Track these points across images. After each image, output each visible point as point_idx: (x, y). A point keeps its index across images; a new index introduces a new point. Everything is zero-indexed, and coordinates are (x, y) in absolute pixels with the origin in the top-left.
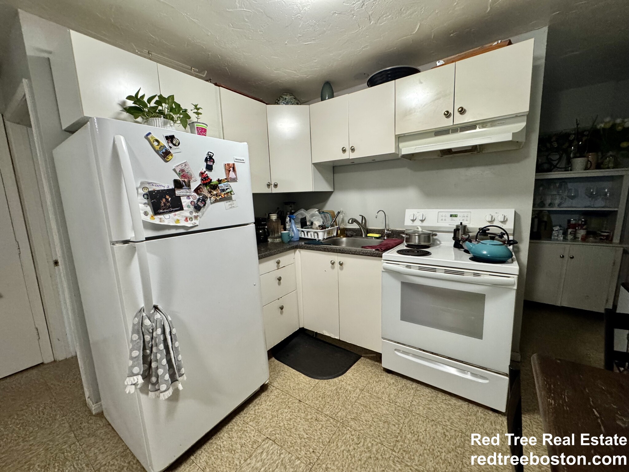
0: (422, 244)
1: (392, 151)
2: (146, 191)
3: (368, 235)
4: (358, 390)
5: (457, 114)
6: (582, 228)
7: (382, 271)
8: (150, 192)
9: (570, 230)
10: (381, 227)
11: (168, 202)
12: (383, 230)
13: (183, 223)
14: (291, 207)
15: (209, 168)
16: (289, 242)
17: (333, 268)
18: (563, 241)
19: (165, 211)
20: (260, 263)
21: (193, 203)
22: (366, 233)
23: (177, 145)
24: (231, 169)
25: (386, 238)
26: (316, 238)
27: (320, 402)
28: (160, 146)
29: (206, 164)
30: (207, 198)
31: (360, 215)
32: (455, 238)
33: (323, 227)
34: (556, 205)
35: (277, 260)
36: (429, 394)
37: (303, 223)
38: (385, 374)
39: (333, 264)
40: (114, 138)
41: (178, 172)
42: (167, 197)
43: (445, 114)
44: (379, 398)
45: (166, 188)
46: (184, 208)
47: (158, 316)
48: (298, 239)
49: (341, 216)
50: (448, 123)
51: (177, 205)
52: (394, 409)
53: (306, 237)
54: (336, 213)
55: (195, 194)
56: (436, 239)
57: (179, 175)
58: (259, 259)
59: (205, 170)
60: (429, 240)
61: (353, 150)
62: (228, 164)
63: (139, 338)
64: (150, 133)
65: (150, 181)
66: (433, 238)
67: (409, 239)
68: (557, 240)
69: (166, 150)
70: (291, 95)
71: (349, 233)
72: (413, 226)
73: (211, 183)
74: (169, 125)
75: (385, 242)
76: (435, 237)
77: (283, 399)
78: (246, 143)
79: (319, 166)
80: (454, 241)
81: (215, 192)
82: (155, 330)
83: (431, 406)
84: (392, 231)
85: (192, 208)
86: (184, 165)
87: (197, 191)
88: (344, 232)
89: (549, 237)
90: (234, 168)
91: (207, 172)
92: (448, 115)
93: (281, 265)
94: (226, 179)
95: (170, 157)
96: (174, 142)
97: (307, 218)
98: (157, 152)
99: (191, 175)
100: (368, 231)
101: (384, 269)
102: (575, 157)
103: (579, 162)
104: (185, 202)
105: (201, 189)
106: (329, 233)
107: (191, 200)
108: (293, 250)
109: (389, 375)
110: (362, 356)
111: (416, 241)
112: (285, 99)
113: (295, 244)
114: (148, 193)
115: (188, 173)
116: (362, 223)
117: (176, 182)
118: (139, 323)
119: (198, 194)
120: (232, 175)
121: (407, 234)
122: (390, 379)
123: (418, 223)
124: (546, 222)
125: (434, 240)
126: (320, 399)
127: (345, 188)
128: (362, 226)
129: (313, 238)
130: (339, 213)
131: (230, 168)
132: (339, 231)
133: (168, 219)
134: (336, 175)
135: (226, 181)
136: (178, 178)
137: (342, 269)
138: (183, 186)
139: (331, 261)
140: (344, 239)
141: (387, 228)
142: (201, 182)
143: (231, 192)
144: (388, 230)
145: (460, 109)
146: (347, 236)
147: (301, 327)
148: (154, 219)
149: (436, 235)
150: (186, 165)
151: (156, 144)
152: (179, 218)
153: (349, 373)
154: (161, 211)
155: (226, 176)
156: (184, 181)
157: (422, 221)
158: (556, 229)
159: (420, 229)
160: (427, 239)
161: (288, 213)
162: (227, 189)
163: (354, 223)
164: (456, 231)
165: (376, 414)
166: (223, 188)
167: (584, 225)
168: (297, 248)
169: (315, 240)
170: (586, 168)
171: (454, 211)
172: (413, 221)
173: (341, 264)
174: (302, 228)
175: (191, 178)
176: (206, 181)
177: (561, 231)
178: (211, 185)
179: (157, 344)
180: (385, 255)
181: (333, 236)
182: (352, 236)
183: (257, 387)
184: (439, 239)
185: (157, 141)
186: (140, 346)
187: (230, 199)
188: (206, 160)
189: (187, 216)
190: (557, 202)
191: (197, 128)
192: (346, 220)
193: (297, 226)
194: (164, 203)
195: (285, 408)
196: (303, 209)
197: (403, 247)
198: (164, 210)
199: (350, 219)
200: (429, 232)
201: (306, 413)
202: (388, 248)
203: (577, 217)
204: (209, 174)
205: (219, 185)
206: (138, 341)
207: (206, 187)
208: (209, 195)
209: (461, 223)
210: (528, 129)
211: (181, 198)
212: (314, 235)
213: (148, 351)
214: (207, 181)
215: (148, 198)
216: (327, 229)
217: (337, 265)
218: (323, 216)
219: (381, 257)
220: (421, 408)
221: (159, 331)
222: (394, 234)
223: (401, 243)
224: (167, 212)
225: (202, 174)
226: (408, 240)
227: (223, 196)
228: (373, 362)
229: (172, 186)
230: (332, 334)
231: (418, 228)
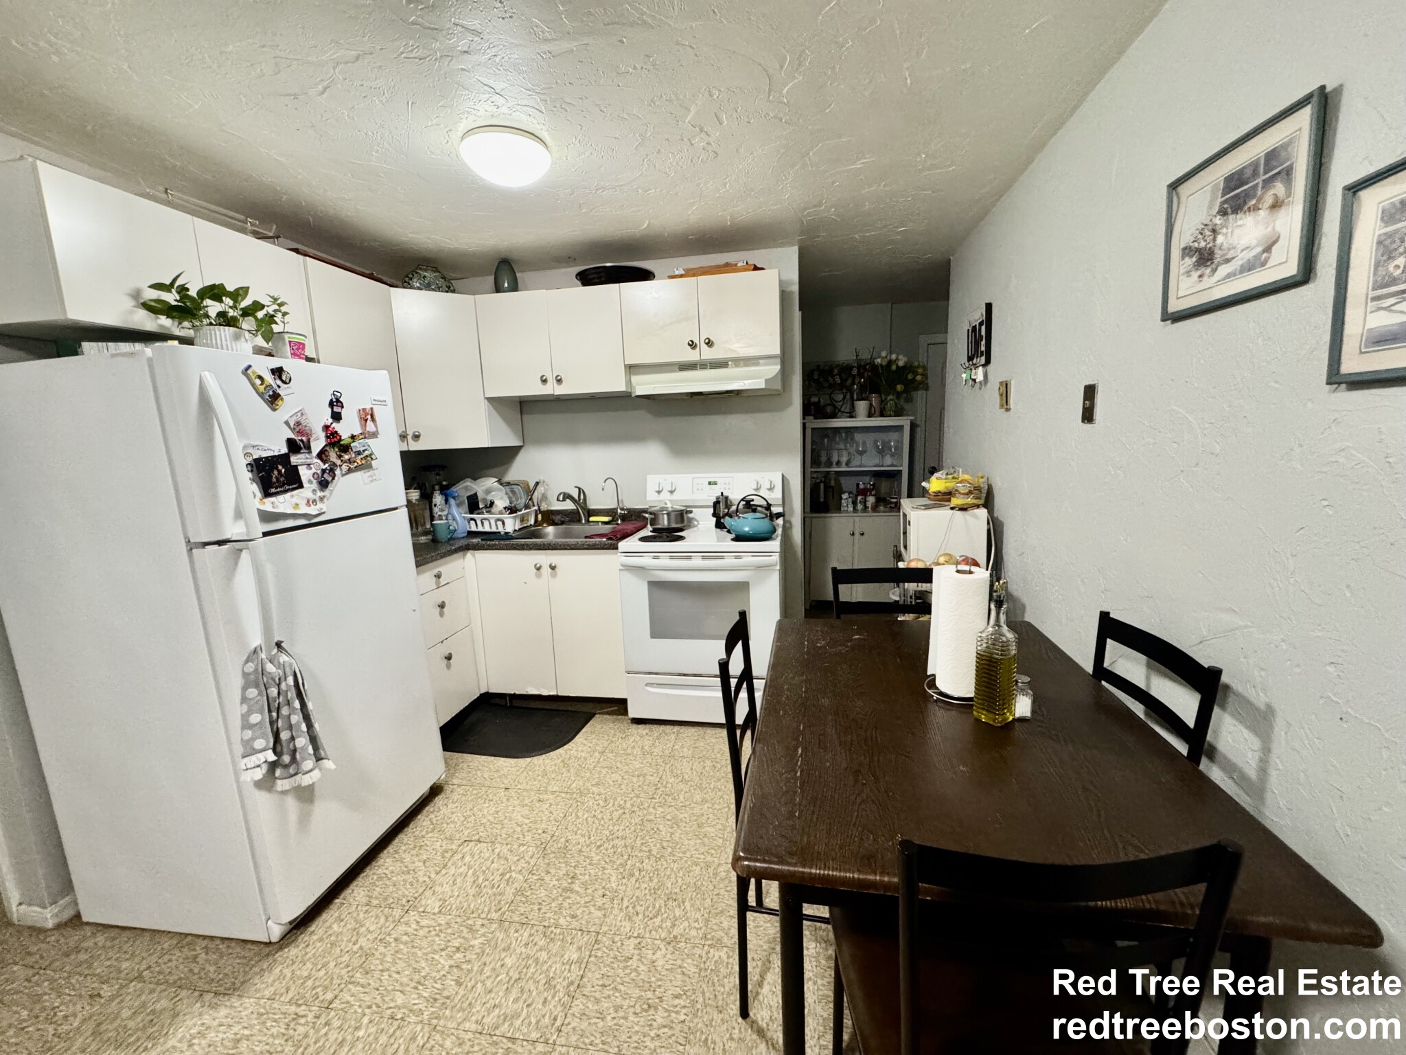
0: (674, 525)
1: (622, 387)
2: (250, 459)
3: (592, 519)
4: (597, 754)
5: (704, 346)
6: (871, 495)
7: (620, 570)
8: (255, 460)
9: (859, 498)
10: (610, 504)
11: (282, 476)
12: (615, 509)
13: (303, 510)
14: (438, 474)
15: (337, 417)
16: (450, 539)
17: (539, 576)
18: (854, 512)
19: (279, 490)
20: (418, 573)
21: (316, 476)
22: (586, 514)
23: (288, 381)
24: (369, 417)
25: (619, 522)
26: (501, 529)
27: (540, 781)
28: (264, 386)
29: (330, 410)
30: (337, 466)
31: (576, 487)
32: (714, 515)
33: (512, 510)
34: (844, 464)
35: (435, 571)
36: (696, 734)
37: (473, 505)
38: (635, 726)
39: (538, 569)
40: (200, 376)
41: (292, 426)
42: (280, 467)
43: (689, 345)
44: (627, 754)
45: (277, 454)
46: (304, 485)
47: (283, 658)
48: (465, 534)
49: (540, 489)
50: (693, 356)
51: (293, 480)
52: (650, 760)
53: (480, 529)
54: (532, 485)
55: (319, 461)
56: (693, 518)
57: (293, 430)
58: (417, 566)
59: (331, 420)
60: (682, 521)
61: (559, 381)
62: (364, 410)
63: (260, 694)
64: (250, 367)
65: (255, 444)
66: (688, 518)
67: (655, 518)
68: (847, 511)
69: (273, 391)
70: (435, 272)
71: (557, 518)
72: (660, 501)
73: (342, 443)
74: (243, 340)
75: (620, 527)
76: (690, 515)
77: (476, 794)
78: (385, 372)
79: (498, 403)
80: (715, 519)
81: (346, 457)
82: (283, 679)
83: (697, 745)
84: (629, 510)
85: (315, 485)
86: (299, 414)
87: (322, 455)
88: (549, 517)
89: (838, 509)
90: (372, 416)
91: (334, 425)
92: (692, 345)
93: (443, 581)
94: (361, 434)
95: (280, 403)
96: (284, 378)
97: (478, 494)
98: (261, 395)
99: (311, 431)
100: (591, 513)
101: (622, 566)
102: (858, 399)
103: (862, 406)
104: (305, 474)
105: (327, 453)
106: (522, 521)
107: (314, 470)
108: (461, 554)
109: (641, 726)
110: (595, 714)
111: (664, 522)
112: (424, 277)
113: (463, 543)
114: (253, 463)
115: (306, 426)
116: (580, 500)
117: (290, 442)
118: (256, 670)
119: (324, 462)
120: (370, 426)
121: (651, 513)
122: (642, 729)
123: (665, 496)
124: (832, 487)
125: (690, 520)
126: (540, 778)
127: (544, 440)
128: (581, 507)
129: (494, 529)
130: (537, 483)
131: (367, 416)
132: (540, 517)
133: (284, 503)
134: (525, 417)
135: (361, 437)
136: (292, 436)
137: (554, 576)
138: (301, 448)
139: (536, 565)
140: (550, 530)
141: (621, 505)
142: (326, 441)
143: (371, 455)
144: (622, 509)
145: (707, 341)
146: (553, 523)
147: (483, 691)
148: (264, 503)
149: (691, 512)
150: (302, 414)
151: (258, 382)
152: (298, 502)
153: (579, 738)
154: (273, 490)
155: (362, 429)
156: (302, 441)
157: (672, 492)
158: (845, 496)
159: (669, 505)
160: (679, 520)
161: (437, 487)
162: (364, 451)
163: (568, 500)
164: (716, 504)
165: (627, 772)
166: (358, 450)
167: (873, 490)
168: (469, 549)
169: (499, 533)
170: (870, 415)
171: (712, 478)
172: (659, 492)
173: (553, 568)
174: (471, 513)
175: (311, 435)
176: (333, 439)
177: (850, 500)
178: (342, 445)
179: (288, 701)
180: (623, 545)
181: (529, 524)
182: (562, 523)
183: (424, 789)
184: (696, 518)
185: (260, 377)
186: (263, 706)
187: (369, 467)
188: (331, 404)
189: (309, 497)
190: (844, 459)
191: (290, 342)
192: (552, 496)
193: (460, 510)
194: (276, 477)
195: (485, 803)
196: (470, 480)
197: (647, 532)
198: (276, 488)
199: (560, 494)
200: (683, 508)
201: (521, 798)
202: (625, 536)
203: (867, 479)
204: (337, 427)
205: (352, 445)
206: (259, 698)
207: (333, 448)
208: (338, 462)
209: (722, 493)
210: (785, 373)
211: (299, 467)
212: (496, 525)
213: (274, 714)
214: (336, 439)
215: (252, 471)
216: (519, 513)
217: (546, 570)
218: (508, 490)
219: (617, 548)
220: (685, 750)
221: (291, 680)
222: (632, 515)
223: (644, 527)
224: (281, 491)
225: (326, 428)
226: (653, 522)
227: (359, 462)
228: (615, 717)
229: (284, 450)
230: (542, 690)
231: (666, 504)
